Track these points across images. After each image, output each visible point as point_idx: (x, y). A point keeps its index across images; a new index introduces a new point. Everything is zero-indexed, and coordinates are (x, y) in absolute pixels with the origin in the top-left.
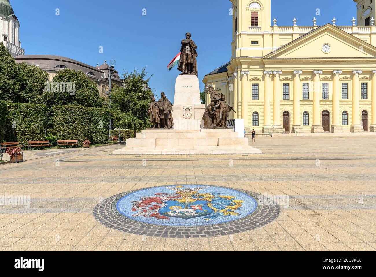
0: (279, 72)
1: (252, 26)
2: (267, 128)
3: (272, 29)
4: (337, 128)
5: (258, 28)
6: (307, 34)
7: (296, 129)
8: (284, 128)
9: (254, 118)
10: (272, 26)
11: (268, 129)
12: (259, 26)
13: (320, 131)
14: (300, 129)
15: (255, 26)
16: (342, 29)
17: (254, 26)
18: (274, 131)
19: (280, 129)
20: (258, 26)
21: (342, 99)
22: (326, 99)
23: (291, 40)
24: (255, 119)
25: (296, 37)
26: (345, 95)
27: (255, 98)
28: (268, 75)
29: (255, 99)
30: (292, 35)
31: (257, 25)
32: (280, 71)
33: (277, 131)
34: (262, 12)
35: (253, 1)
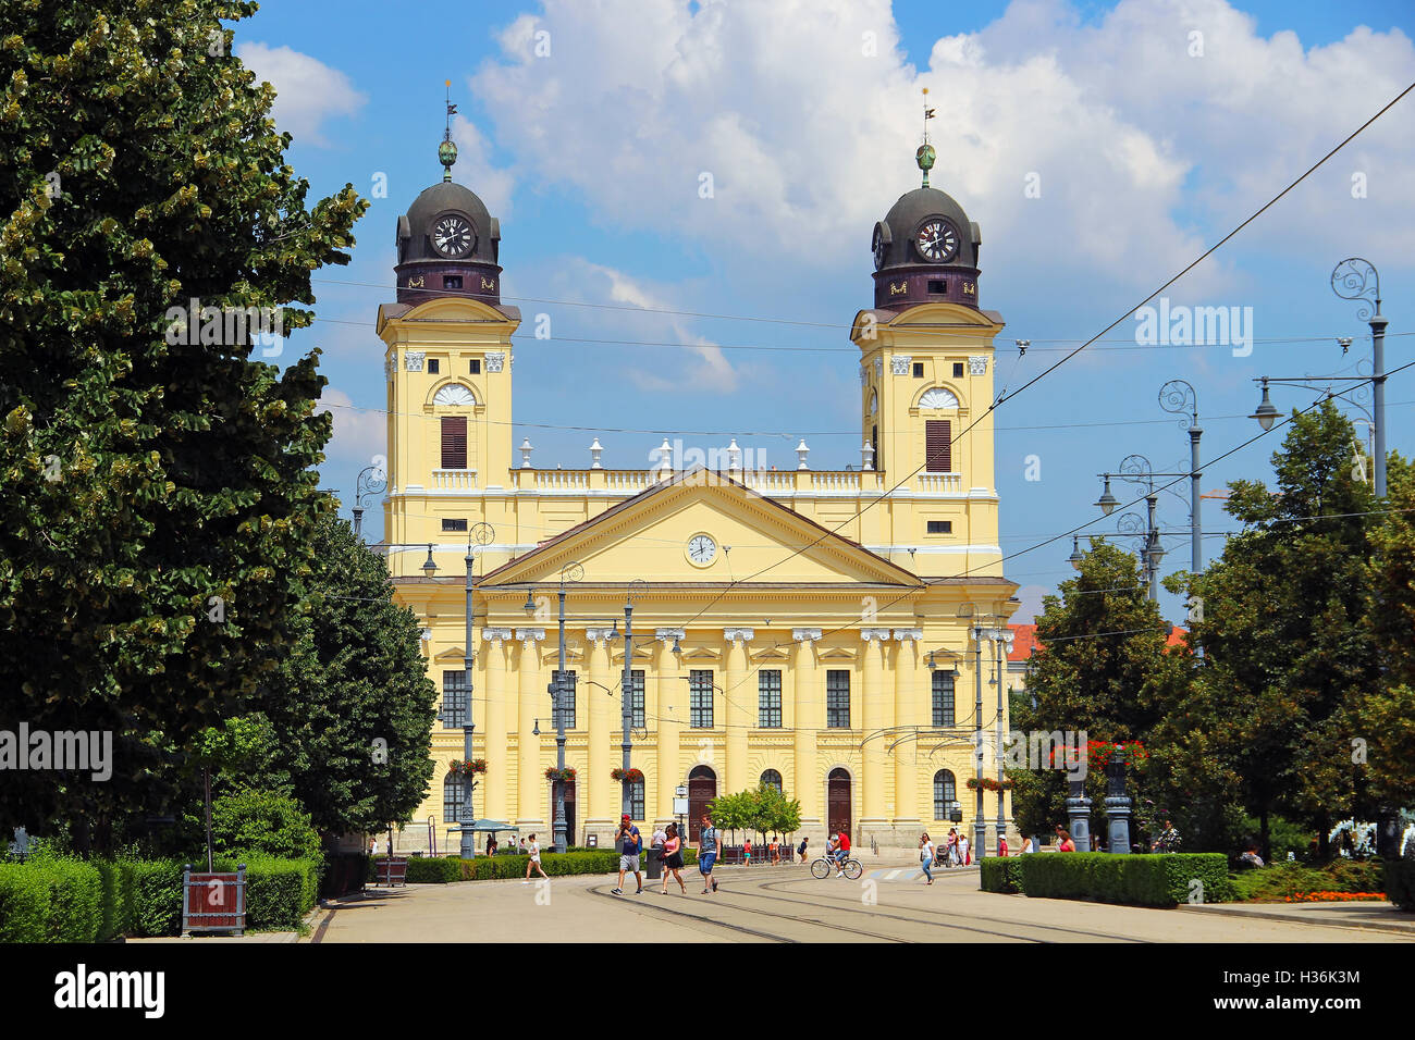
0: (537, 635)
3: (515, 479)
5: (467, 474)
6: (636, 497)
9: (452, 793)
10: (516, 471)
12: (471, 467)
15: (456, 468)
17: (452, 467)
20: (465, 467)
22: (707, 727)
23: (581, 519)
24: (455, 796)
25: (597, 509)
26: (771, 713)
27: (455, 723)
28: (496, 645)
29: (455, 726)
30: (585, 499)
31: (463, 464)
32: (540, 630)
34: (481, 418)
35: (448, 381)
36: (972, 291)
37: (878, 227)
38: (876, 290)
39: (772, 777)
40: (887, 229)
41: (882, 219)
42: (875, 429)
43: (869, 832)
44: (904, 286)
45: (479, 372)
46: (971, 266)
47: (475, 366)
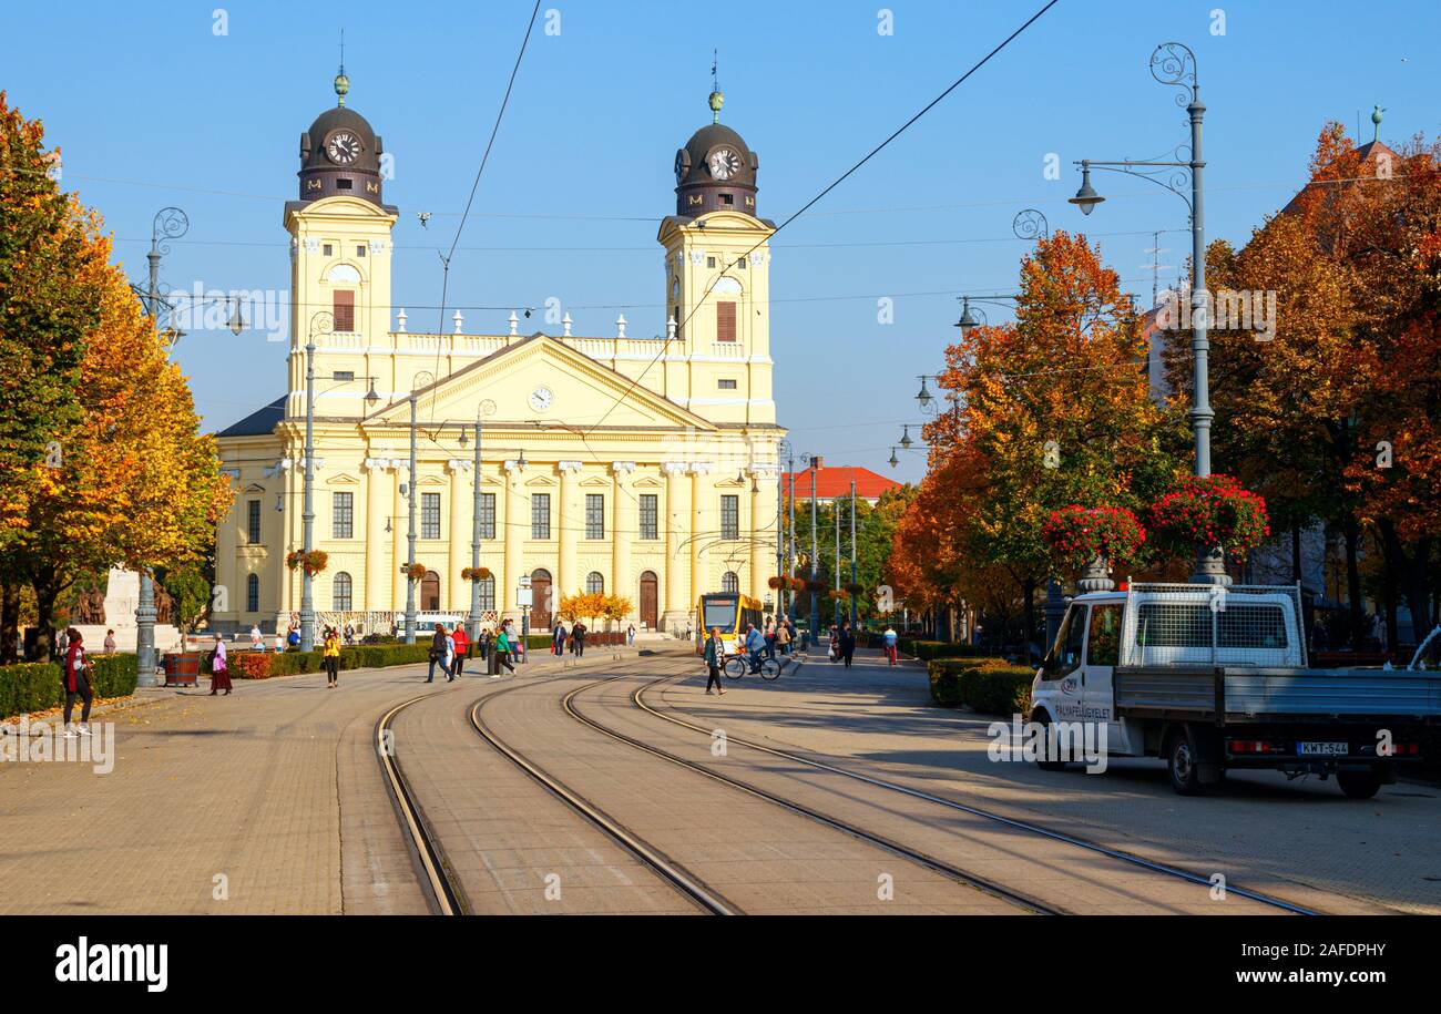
1: (335, 329)
3: (393, 340)
5: (353, 336)
6: (491, 356)
10: (394, 333)
12: (356, 330)
15: (345, 330)
17: (341, 330)
20: (353, 330)
23: (445, 373)
25: (458, 365)
30: (449, 358)
31: (351, 327)
34: (366, 291)
35: (339, 262)
36: (752, 203)
37: (680, 154)
38: (679, 201)
39: (597, 578)
40: (686, 155)
41: (683, 147)
42: (677, 308)
43: (672, 620)
44: (700, 198)
45: (364, 255)
46: (751, 184)
47: (361, 251)
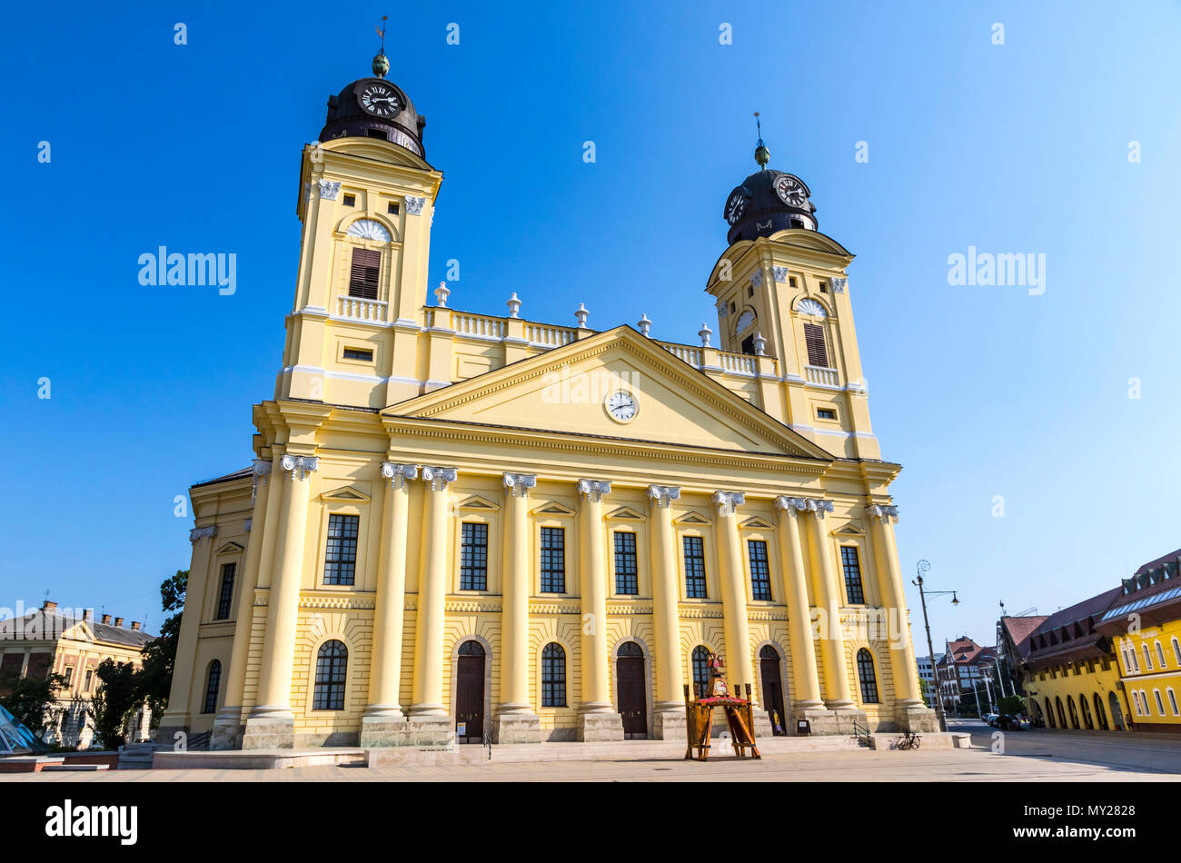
1: (351, 294)
2: (376, 720)
3: (429, 316)
4: (675, 719)
5: (376, 305)
7: (510, 727)
8: (459, 720)
10: (430, 309)
11: (382, 727)
12: (381, 300)
13: (607, 734)
14: (526, 726)
15: (365, 297)
16: (679, 355)
17: (361, 296)
18: (408, 735)
19: (437, 727)
20: (375, 297)
21: (688, 597)
22: (631, 594)
25: (515, 355)
27: (339, 577)
28: (398, 483)
29: (337, 583)
30: (503, 346)
31: (372, 294)
32: (450, 471)
33: (423, 736)
34: (395, 254)
35: (363, 215)
45: (396, 213)
47: (393, 209)
